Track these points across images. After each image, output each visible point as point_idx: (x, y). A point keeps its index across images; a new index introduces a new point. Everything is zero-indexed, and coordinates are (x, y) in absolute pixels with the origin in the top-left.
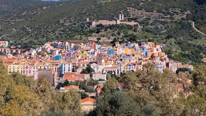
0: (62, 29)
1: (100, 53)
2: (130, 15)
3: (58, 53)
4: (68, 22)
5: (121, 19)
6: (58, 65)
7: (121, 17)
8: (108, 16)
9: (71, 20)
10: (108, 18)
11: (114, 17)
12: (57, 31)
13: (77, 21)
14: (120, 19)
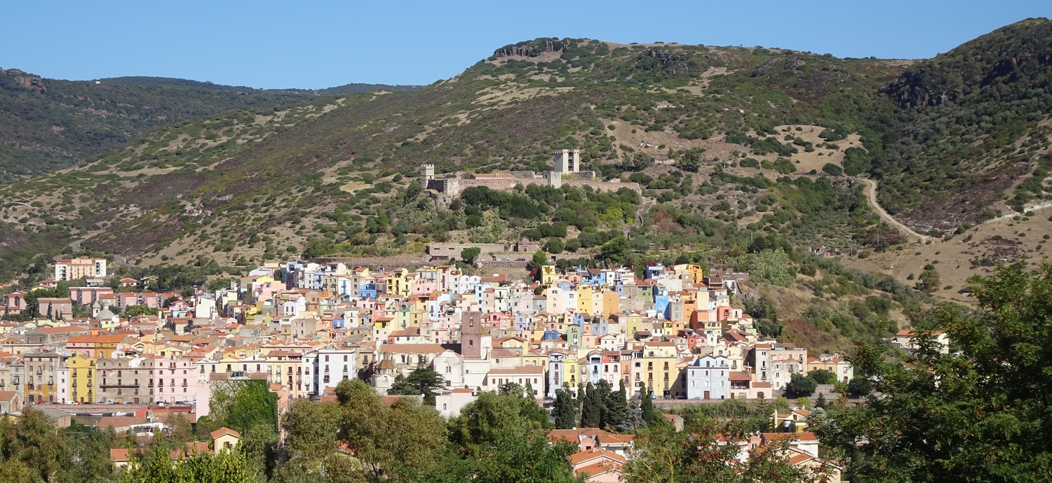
0: (331, 208)
1: (475, 309)
2: (615, 151)
3: (304, 308)
4: (355, 179)
5: (571, 168)
6: (301, 357)
7: (571, 161)
8: (520, 157)
9: (369, 170)
10: (521, 165)
11: (547, 159)
12: (311, 218)
13: (392, 177)
14: (566, 171)
